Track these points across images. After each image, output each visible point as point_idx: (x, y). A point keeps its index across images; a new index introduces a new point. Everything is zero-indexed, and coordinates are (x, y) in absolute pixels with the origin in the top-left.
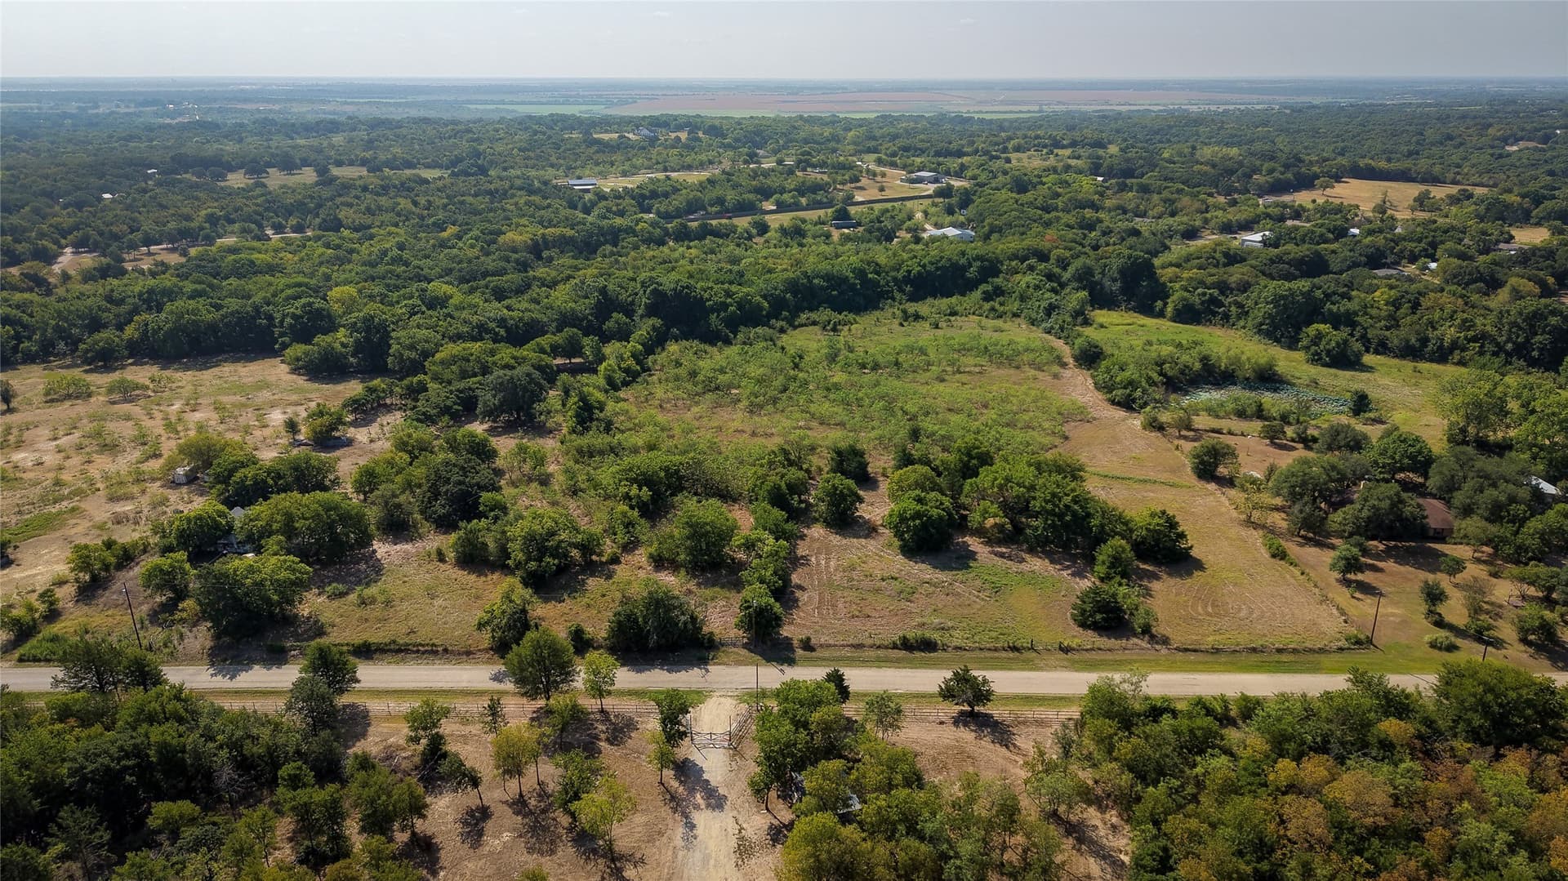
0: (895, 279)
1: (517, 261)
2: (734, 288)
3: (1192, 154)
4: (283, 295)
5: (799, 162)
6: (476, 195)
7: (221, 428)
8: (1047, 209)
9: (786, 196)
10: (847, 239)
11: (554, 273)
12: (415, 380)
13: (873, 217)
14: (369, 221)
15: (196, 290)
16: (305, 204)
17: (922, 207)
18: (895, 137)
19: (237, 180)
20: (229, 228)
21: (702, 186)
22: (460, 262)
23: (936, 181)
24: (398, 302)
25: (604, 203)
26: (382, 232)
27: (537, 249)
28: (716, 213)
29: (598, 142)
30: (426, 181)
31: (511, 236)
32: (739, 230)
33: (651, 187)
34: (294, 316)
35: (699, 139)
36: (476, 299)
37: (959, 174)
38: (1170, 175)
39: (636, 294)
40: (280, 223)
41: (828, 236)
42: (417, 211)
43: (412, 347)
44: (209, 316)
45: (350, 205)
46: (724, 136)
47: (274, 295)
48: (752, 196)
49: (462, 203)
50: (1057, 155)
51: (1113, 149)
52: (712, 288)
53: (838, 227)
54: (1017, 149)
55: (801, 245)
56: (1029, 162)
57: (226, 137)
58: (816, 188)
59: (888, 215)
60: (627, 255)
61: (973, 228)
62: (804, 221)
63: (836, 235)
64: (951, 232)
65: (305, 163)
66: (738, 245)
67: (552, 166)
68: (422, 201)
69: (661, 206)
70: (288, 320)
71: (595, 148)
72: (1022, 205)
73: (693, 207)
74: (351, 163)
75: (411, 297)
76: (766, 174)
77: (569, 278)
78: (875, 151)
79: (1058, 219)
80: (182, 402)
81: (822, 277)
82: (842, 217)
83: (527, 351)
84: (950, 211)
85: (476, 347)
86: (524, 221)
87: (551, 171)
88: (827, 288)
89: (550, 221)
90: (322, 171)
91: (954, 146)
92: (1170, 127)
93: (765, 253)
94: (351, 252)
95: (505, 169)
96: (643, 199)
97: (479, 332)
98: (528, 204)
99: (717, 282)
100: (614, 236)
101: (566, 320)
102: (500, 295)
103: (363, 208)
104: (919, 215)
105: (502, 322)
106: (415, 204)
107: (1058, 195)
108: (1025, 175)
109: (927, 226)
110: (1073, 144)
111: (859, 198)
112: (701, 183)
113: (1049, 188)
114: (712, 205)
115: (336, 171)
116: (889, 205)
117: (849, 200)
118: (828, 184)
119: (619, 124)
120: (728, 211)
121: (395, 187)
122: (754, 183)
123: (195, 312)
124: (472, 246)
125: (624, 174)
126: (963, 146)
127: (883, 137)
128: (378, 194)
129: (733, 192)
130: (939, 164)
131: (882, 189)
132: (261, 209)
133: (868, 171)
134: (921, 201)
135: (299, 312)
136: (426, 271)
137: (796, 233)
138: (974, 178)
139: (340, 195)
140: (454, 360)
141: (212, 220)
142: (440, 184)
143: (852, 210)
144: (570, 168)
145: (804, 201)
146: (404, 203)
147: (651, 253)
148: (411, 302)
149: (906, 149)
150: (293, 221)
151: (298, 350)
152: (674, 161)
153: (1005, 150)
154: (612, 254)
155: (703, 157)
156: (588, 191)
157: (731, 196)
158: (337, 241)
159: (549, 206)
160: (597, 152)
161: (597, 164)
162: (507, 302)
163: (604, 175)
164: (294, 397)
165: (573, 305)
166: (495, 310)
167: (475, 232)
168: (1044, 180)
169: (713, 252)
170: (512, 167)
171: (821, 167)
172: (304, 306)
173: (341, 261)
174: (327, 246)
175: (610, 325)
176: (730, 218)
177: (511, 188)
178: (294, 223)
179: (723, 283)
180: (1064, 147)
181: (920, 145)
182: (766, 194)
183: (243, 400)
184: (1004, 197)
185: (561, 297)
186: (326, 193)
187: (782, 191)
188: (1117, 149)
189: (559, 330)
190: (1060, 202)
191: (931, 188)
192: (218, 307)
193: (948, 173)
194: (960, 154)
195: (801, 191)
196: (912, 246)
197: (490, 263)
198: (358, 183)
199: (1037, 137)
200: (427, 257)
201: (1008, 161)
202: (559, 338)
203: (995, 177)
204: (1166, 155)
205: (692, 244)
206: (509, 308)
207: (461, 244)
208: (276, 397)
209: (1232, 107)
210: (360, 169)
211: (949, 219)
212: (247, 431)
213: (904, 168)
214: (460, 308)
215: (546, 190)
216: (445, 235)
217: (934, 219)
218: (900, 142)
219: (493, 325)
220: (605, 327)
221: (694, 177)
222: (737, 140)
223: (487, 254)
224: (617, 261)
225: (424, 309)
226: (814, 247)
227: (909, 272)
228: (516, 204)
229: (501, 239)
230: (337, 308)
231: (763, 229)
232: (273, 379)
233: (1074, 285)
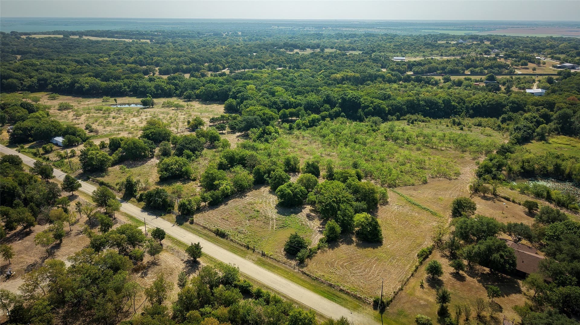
73: (430, 70)
114: (439, 70)
176: (442, 76)
233: (556, 121)
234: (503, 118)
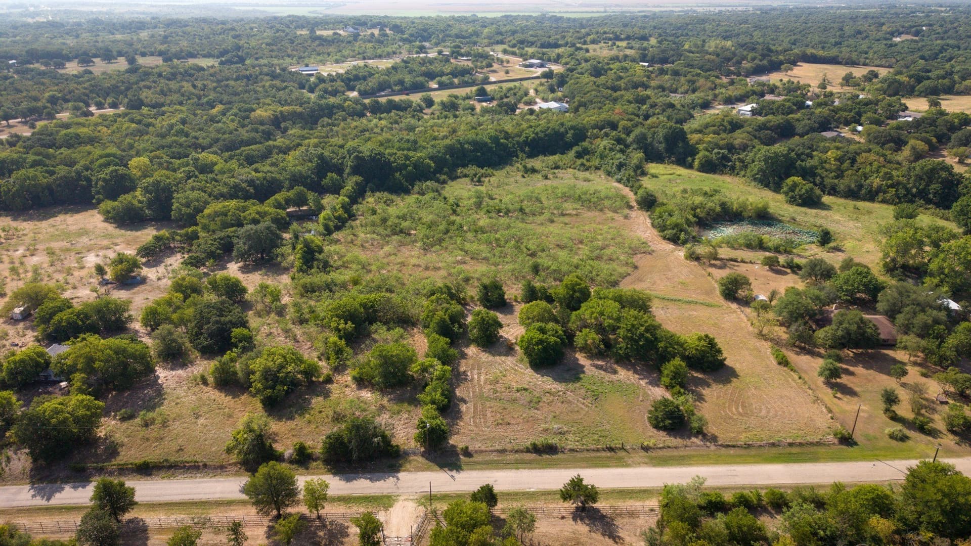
0: (518, 142)
1: (263, 132)
2: (411, 154)
3: (703, 46)
4: (98, 163)
5: (453, 53)
6: (236, 79)
7: (51, 270)
8: (615, 89)
9: (444, 79)
10: (485, 111)
11: (287, 142)
12: (190, 230)
13: (502, 94)
14: (162, 100)
15: (35, 161)
16: (117, 87)
17: (534, 86)
18: (514, 33)
19: (72, 68)
20: (65, 106)
21: (388, 72)
22: (224, 133)
23: (542, 66)
24: (179, 169)
25: (322, 86)
26: (170, 109)
27: (277, 122)
28: (399, 91)
29: (320, 38)
30: (202, 69)
31: (261, 113)
32: (414, 104)
33: (354, 72)
34: (104, 180)
35: (386, 35)
36: (233, 164)
37: (557, 61)
38: (691, 63)
39: (344, 158)
40: (100, 102)
41: (473, 109)
42: (196, 92)
43: (188, 205)
44: (44, 180)
45: (149, 88)
46: (403, 32)
47: (92, 162)
48: (421, 79)
49: (227, 86)
50: (618, 46)
51: (653, 41)
52: (395, 154)
53: (480, 101)
54: (593, 42)
55: (456, 116)
56: (601, 52)
57: (67, 34)
58: (465, 72)
59: (512, 92)
60: (338, 125)
61: (567, 102)
62: (456, 97)
63: (478, 107)
64: (553, 105)
65: (120, 54)
66: (413, 117)
67: (289, 56)
68: (199, 84)
69: (361, 86)
70: (100, 183)
71: (317, 42)
72: (598, 86)
73: (382, 87)
74: (152, 54)
75: (188, 165)
76: (431, 61)
77: (299, 145)
78: (502, 42)
79: (622, 96)
80: (24, 248)
81: (470, 143)
82: (483, 95)
83: (268, 207)
84: (552, 90)
85: (232, 204)
86: (268, 101)
87: (288, 60)
88: (473, 151)
89: (286, 100)
90: (132, 61)
91: (551, 40)
92: (687, 24)
93: (431, 122)
94: (149, 125)
95: (257, 59)
96: (350, 80)
97: (235, 192)
98: (272, 86)
99: (400, 149)
100: (330, 111)
101: (296, 180)
102: (250, 160)
103: (158, 89)
104: (532, 92)
105: (251, 183)
106: (194, 86)
107: (621, 78)
108: (599, 63)
109: (538, 100)
110: (628, 38)
111: (492, 79)
112: (388, 69)
113: (615, 73)
114: (396, 85)
115: (141, 61)
116: (511, 85)
117: (486, 81)
118: (472, 69)
119: (334, 24)
120: (406, 89)
121: (181, 73)
122: (423, 68)
123: (35, 178)
124: (233, 121)
125: (337, 62)
126: (558, 39)
127: (507, 32)
128: (169, 79)
129: (409, 76)
130: (544, 54)
131: (507, 72)
132: (87, 91)
133: (498, 59)
134: (533, 81)
135: (108, 177)
136: (200, 141)
137: (451, 107)
138: (567, 64)
139: (143, 80)
140: (217, 214)
141: (53, 100)
142: (212, 71)
143: (489, 88)
144: (300, 58)
145: (456, 81)
146: (187, 86)
147: (355, 124)
148: (187, 169)
149: (522, 42)
150: (110, 100)
151: (108, 204)
152: (370, 52)
153: (585, 43)
154: (329, 124)
155: (389, 49)
156: (312, 75)
157: (408, 79)
158: (139, 118)
159: (286, 87)
160: (319, 45)
161: (319, 54)
162: (254, 166)
163: (323, 62)
164: (105, 242)
165: (299, 168)
166: (247, 173)
167: (235, 110)
168: (611, 66)
169: (396, 122)
170: (262, 58)
171: (467, 56)
172: (112, 172)
173: (142, 133)
174: (132, 121)
175: (326, 181)
176: (407, 94)
177: (261, 74)
178: (110, 101)
179: (403, 150)
180: (622, 40)
181: (531, 39)
182: (431, 76)
183: (68, 245)
184: (587, 80)
185: (293, 162)
186: (133, 78)
187: (442, 74)
188: (655, 41)
189: (291, 188)
190: (622, 83)
191: (539, 71)
192: (52, 173)
193: (549, 60)
194: (557, 46)
195: (454, 74)
196: (528, 117)
197: (244, 134)
198: (155, 71)
199: (605, 33)
200: (201, 129)
201: (587, 51)
202: (291, 194)
203: (580, 64)
204: (686, 47)
205: (382, 116)
206: (256, 171)
207: (224, 120)
208: (92, 242)
209: (723, 9)
210: (158, 58)
211: (551, 96)
212: (69, 272)
213: (521, 56)
214: (222, 172)
215: (283, 75)
216: (214, 111)
217: (542, 95)
218: (519, 36)
219: (244, 185)
220: (323, 183)
221: (384, 64)
222: (412, 35)
223: (243, 126)
224: (332, 130)
225: (197, 173)
226: (464, 118)
227: (527, 138)
228: (264, 86)
229: (253, 115)
230: (136, 173)
231: (430, 103)
232: (90, 226)
233: (635, 146)
234: (577, 152)
